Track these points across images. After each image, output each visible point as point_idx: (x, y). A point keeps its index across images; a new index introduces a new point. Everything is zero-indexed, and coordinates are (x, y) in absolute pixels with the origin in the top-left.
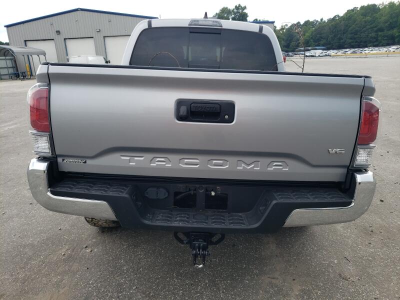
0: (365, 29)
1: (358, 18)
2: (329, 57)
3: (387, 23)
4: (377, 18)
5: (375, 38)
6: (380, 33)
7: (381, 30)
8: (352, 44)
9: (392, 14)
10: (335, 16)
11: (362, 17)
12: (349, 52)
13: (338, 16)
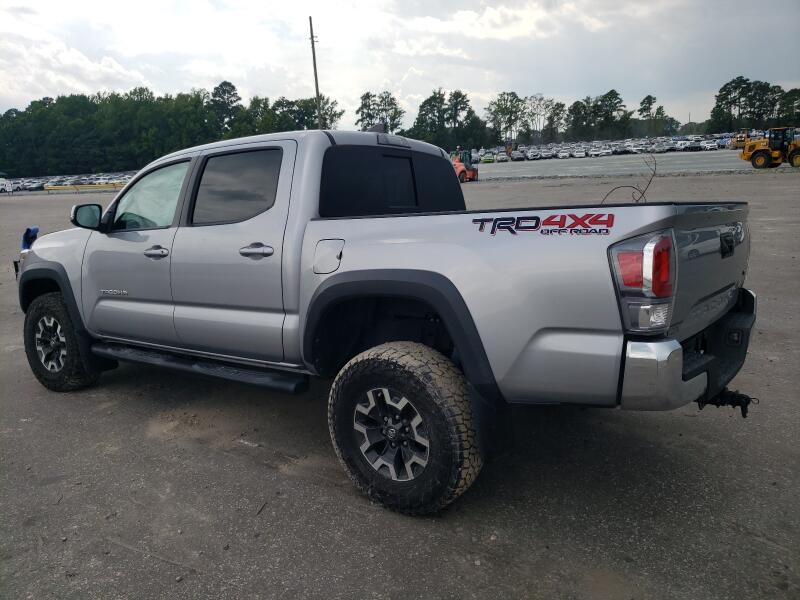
0: (77, 139)
1: (58, 119)
2: (24, 192)
3: (115, 130)
4: (95, 122)
5: (101, 156)
6: (108, 149)
7: (109, 142)
8: (61, 166)
9: (120, 116)
10: (10, 111)
11: (66, 117)
12: (68, 183)
13: (16, 111)
